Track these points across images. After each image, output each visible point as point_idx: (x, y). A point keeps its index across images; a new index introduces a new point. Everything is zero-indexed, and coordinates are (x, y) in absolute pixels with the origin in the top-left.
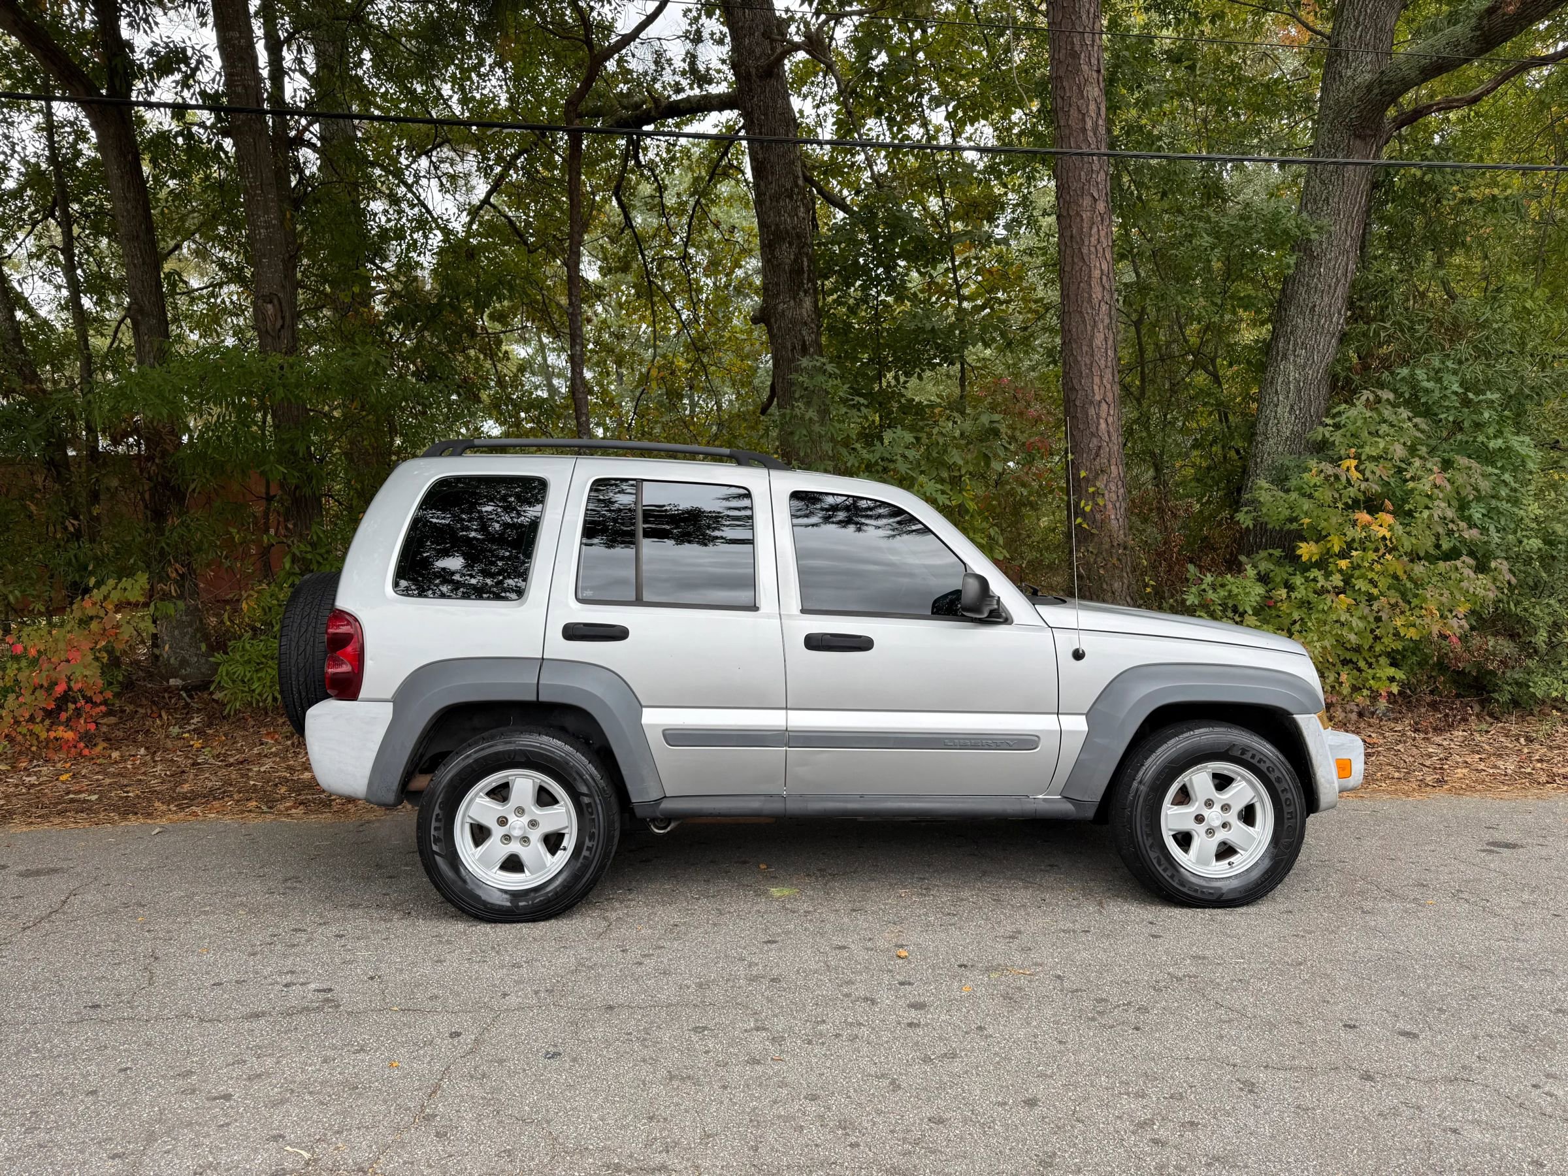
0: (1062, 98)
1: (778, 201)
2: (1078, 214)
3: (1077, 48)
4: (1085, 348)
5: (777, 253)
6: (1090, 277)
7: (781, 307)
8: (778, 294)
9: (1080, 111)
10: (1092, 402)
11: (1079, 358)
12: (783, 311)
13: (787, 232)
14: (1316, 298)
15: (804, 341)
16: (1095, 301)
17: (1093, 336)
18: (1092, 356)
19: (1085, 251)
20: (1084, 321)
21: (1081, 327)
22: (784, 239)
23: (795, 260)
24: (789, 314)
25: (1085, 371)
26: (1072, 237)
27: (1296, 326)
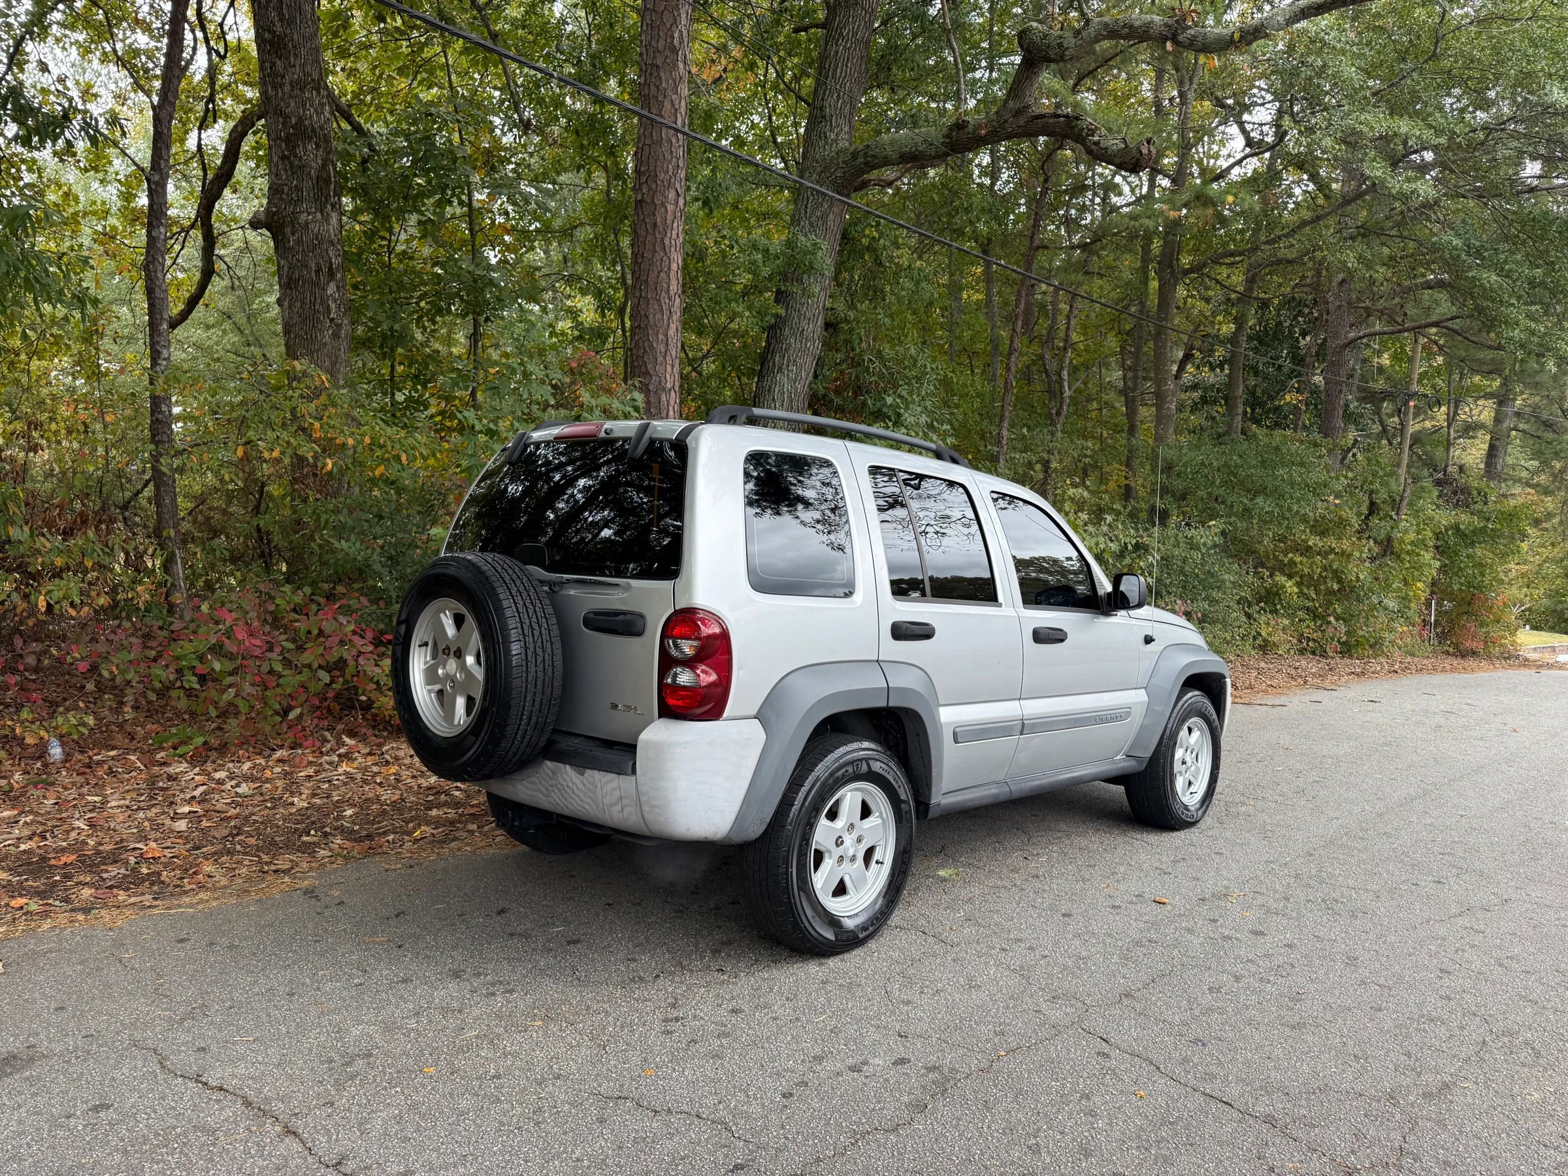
0: (658, 87)
1: (302, 90)
2: (663, 204)
3: (676, 42)
4: (661, 337)
5: (300, 151)
6: (669, 268)
7: (303, 217)
8: (300, 200)
9: (673, 105)
10: (664, 389)
11: (655, 345)
12: (307, 223)
13: (314, 130)
14: (804, 323)
15: (331, 263)
16: (672, 293)
17: (668, 326)
18: (667, 344)
19: (667, 242)
20: (662, 310)
21: (658, 316)
22: (310, 139)
23: (324, 166)
24: (315, 228)
25: (660, 359)
26: (655, 225)
27: (789, 345)
